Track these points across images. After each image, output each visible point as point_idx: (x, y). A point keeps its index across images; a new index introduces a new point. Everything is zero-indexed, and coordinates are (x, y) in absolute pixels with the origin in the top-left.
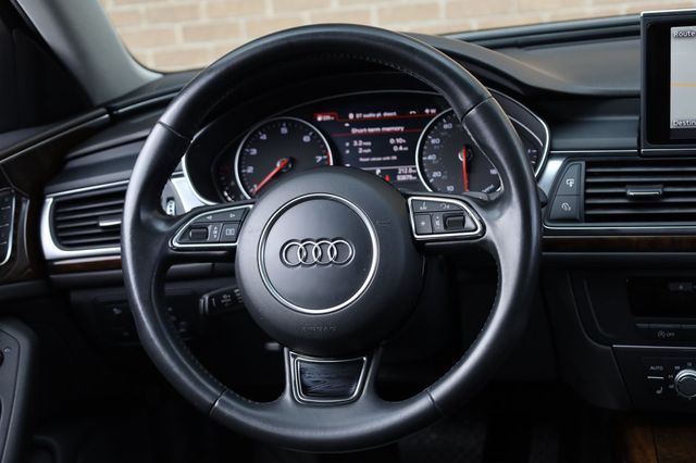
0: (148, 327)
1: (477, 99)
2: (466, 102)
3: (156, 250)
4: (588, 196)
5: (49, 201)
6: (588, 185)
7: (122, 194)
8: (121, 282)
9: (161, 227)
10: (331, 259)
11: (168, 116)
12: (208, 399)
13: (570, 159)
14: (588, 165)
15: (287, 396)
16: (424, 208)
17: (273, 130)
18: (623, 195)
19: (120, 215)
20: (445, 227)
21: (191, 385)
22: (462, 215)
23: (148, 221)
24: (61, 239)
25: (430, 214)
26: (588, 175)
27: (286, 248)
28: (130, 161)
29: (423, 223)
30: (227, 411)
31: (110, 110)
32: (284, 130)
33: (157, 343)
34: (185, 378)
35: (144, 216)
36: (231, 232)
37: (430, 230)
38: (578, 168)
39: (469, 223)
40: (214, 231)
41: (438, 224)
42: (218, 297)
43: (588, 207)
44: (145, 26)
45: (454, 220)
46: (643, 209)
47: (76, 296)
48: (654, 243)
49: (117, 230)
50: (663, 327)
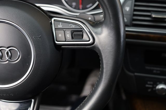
4: (134, 15)
10: (7, 58)
14: (136, 1)
16: (60, 26)
20: (72, 38)
22: (81, 31)
25: (64, 30)
26: (135, 5)
29: (60, 35)
37: (64, 39)
41: (69, 36)
43: (133, 20)
45: (77, 34)
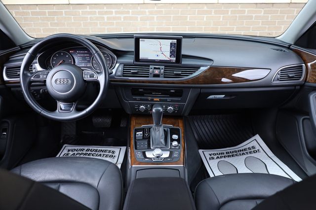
0: (26, 96)
1: (97, 52)
2: (94, 52)
3: (28, 80)
4: (123, 71)
5: (5, 67)
6: (124, 69)
7: (20, 67)
8: (20, 86)
9: (29, 75)
10: (66, 83)
11: (31, 50)
12: (40, 111)
13: (121, 64)
14: (124, 65)
15: (57, 110)
17: (59, 54)
18: (130, 72)
19: (20, 72)
20: (90, 77)
21: (36, 108)
23: (26, 73)
24: (8, 76)
25: (87, 74)
26: (124, 67)
27: (56, 81)
28: (22, 60)
29: (86, 76)
30: (44, 113)
31: (21, 47)
32: (62, 54)
33: (28, 99)
34: (35, 107)
35: (25, 72)
36: (45, 76)
37: (87, 78)
38: (122, 66)
39: (95, 77)
40: (41, 76)
42: (44, 90)
43: (123, 74)
44: (40, 21)
45: (92, 76)
46: (134, 74)
47: (12, 89)
48: (136, 81)
49: (19, 75)
50: (138, 98)
